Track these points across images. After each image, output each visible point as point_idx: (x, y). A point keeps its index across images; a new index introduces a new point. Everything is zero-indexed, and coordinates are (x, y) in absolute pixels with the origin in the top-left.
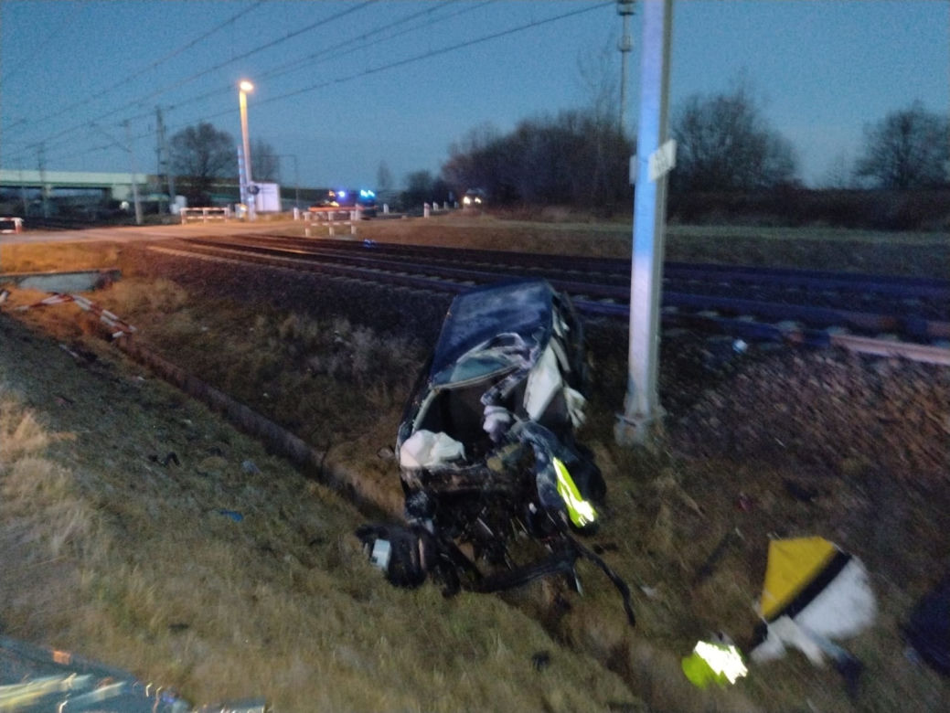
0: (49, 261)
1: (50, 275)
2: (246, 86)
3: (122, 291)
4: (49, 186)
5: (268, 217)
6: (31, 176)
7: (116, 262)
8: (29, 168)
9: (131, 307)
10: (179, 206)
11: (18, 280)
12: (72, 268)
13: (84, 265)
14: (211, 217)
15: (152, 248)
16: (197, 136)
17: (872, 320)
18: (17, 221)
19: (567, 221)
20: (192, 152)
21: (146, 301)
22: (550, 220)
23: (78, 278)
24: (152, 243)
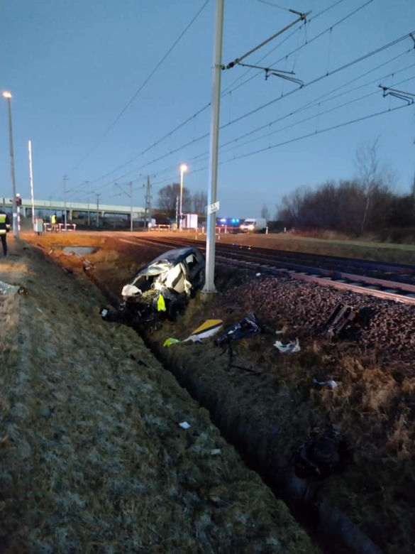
0: (76, 241)
1: (74, 247)
2: (184, 168)
3: (99, 255)
4: (103, 212)
5: (189, 231)
6: (93, 207)
7: (103, 244)
8: (92, 203)
9: (98, 260)
10: (152, 223)
11: (62, 247)
12: (83, 245)
13: (88, 244)
14: (161, 229)
15: (121, 240)
16: (172, 190)
17: (326, 272)
18: (75, 225)
19: (336, 239)
20: (169, 198)
21: (104, 258)
22: (327, 238)
23: (86, 249)
24: (122, 238)
